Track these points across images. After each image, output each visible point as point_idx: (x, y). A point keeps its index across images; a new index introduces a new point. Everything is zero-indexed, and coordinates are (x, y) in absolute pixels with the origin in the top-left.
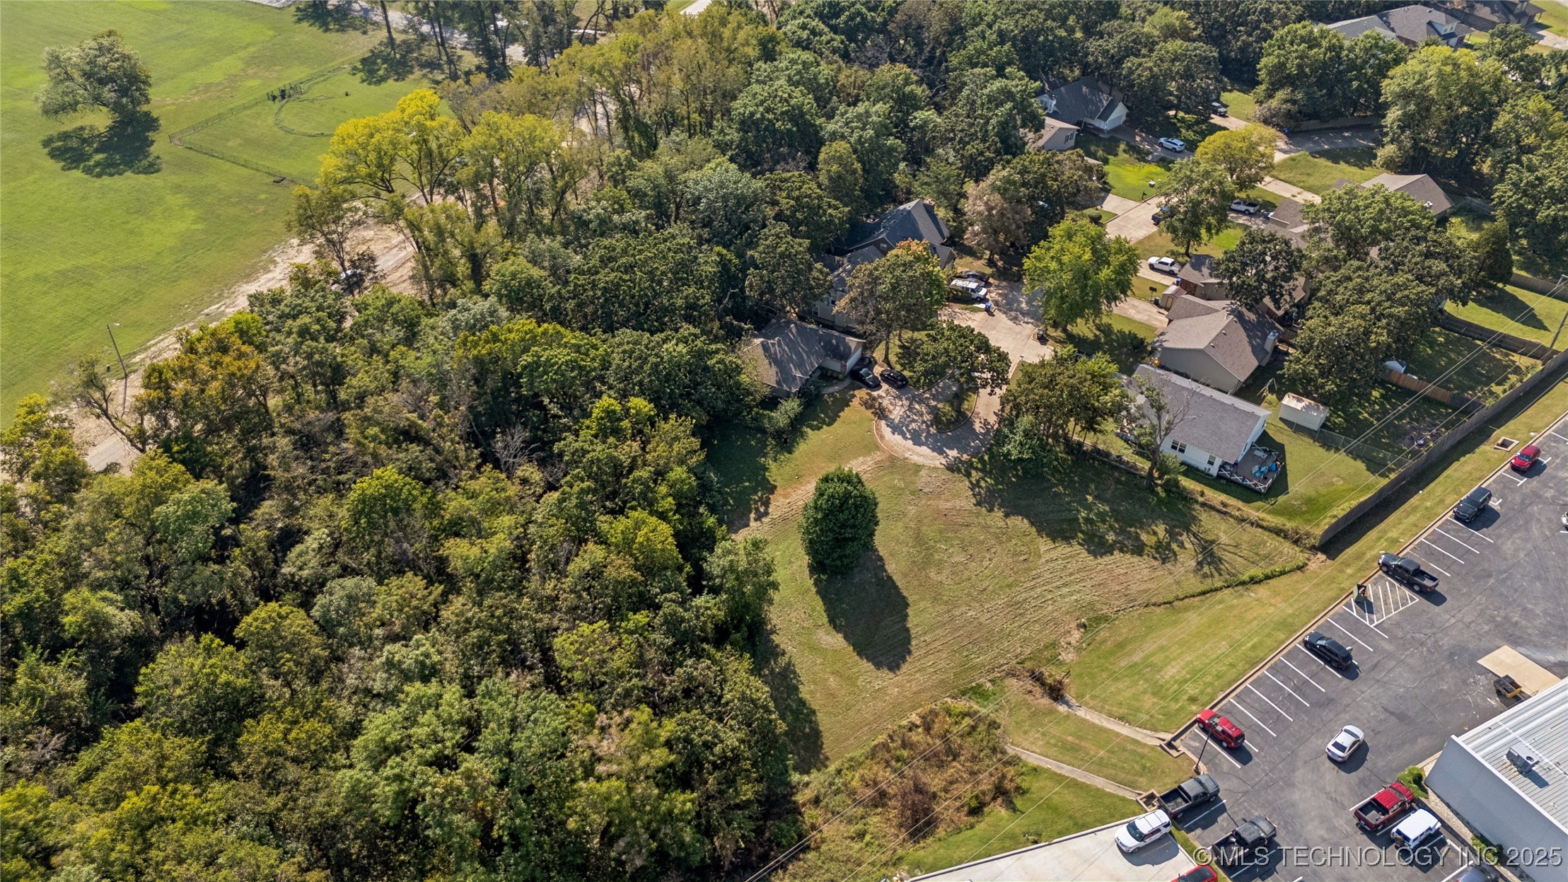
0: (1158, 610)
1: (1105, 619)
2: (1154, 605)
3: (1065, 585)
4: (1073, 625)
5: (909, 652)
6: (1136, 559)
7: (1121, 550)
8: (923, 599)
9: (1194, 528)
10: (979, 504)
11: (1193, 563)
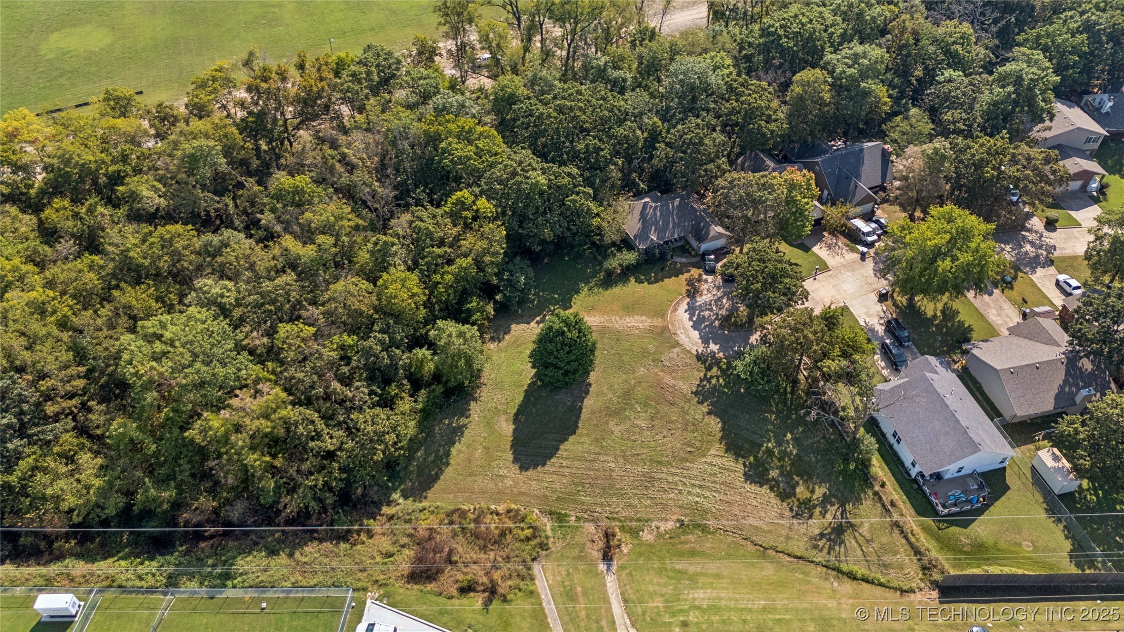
0: (750, 547)
1: (704, 529)
2: (752, 542)
3: (701, 487)
4: (675, 517)
5: (544, 465)
6: (775, 501)
7: (771, 489)
8: (588, 435)
9: (849, 507)
10: (696, 393)
11: (817, 532)
